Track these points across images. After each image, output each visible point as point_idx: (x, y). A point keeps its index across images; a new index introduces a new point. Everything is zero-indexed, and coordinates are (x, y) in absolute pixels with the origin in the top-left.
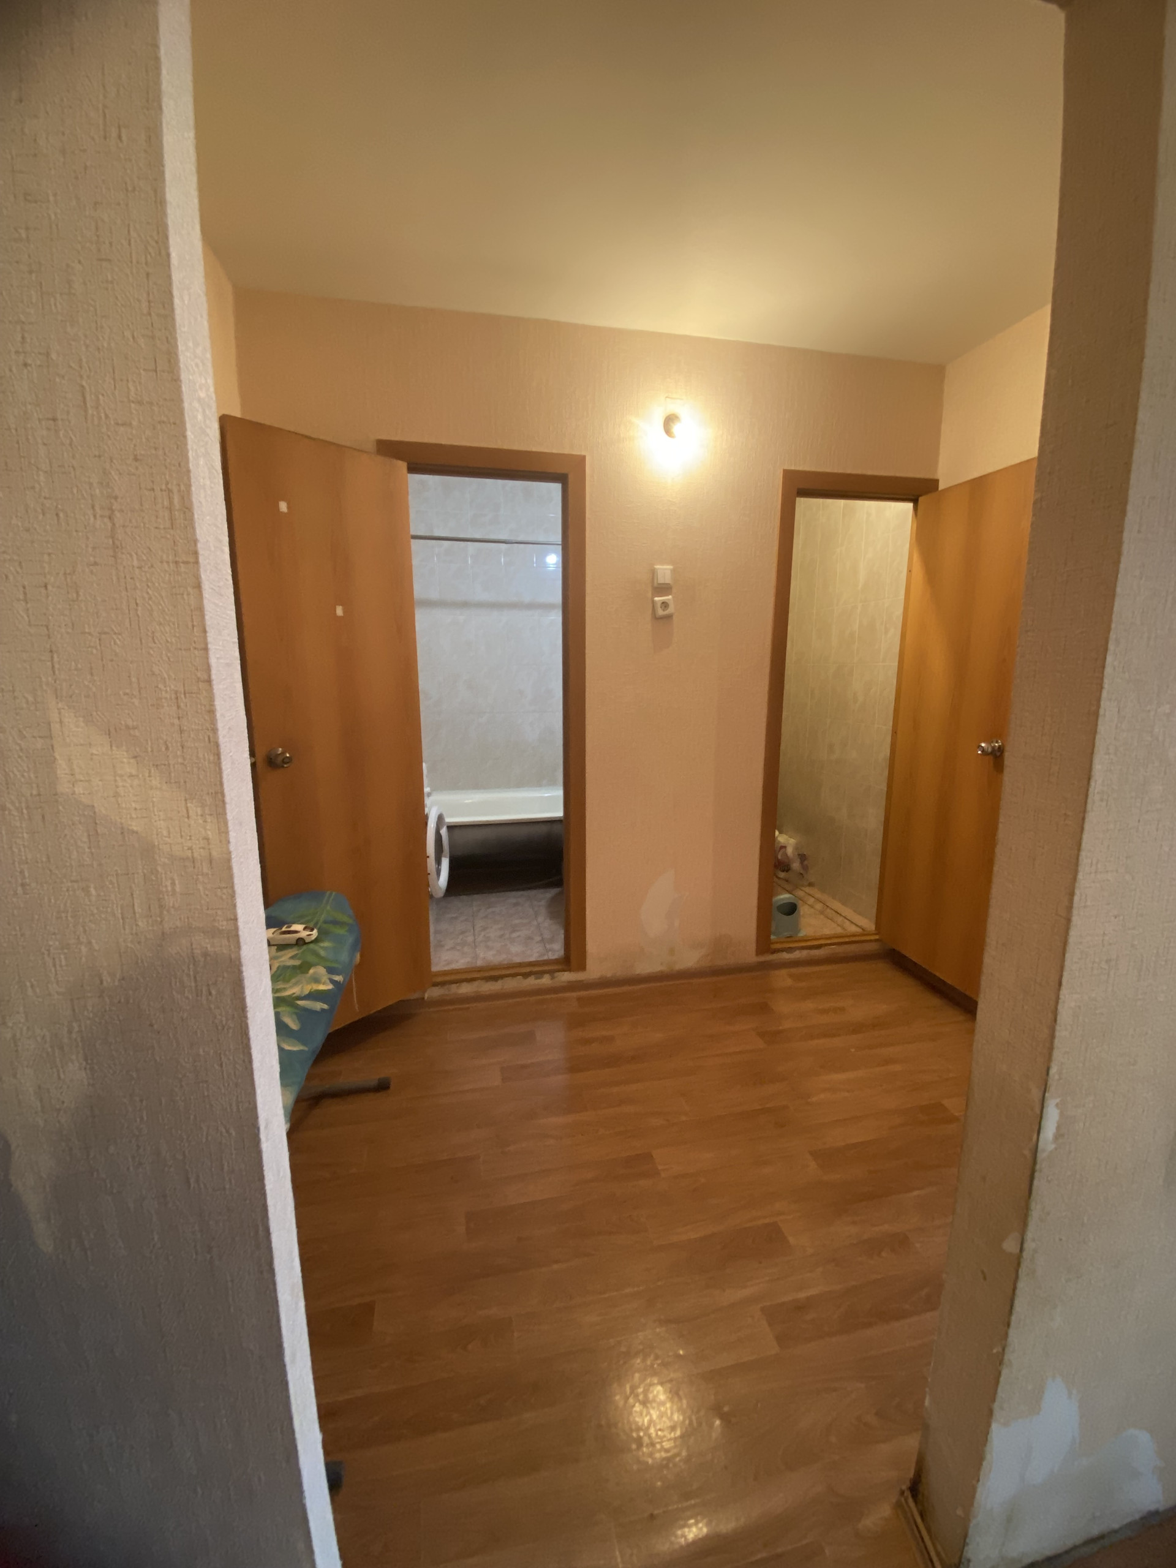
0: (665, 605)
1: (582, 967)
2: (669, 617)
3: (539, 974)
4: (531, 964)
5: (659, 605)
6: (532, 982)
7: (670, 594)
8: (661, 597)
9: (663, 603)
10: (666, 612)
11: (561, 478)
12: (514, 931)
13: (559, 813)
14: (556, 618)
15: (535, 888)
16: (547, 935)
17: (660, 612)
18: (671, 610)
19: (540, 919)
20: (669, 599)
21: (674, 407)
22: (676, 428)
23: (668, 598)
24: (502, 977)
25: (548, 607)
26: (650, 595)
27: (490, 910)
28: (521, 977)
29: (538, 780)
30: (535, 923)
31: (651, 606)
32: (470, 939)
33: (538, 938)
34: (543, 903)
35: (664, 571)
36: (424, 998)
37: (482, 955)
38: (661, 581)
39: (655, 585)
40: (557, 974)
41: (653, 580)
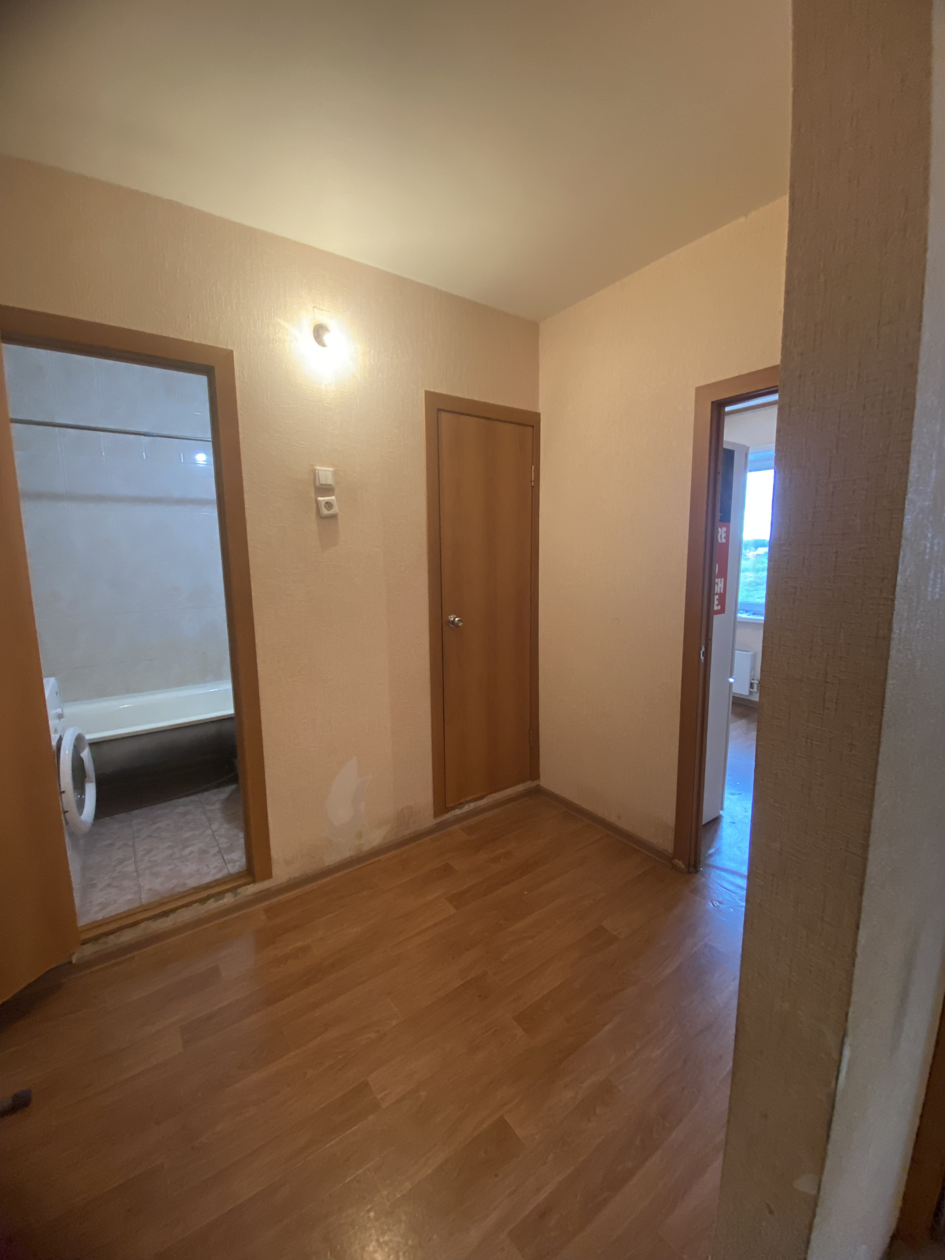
0: (329, 505)
1: (268, 875)
2: (334, 517)
3: (219, 895)
4: (208, 886)
5: (323, 504)
6: (210, 907)
7: (333, 494)
8: (324, 497)
9: (327, 503)
10: (331, 512)
11: (206, 370)
12: (185, 847)
13: (230, 711)
14: (212, 514)
15: (207, 790)
16: (224, 842)
17: (325, 512)
18: (335, 510)
19: (215, 826)
20: (333, 500)
21: (323, 318)
22: (326, 338)
23: (332, 498)
24: (174, 910)
25: (201, 502)
26: (313, 495)
27: (155, 827)
28: (197, 904)
29: (203, 676)
30: (209, 832)
31: (315, 505)
32: (131, 868)
33: (214, 850)
34: (218, 806)
35: (326, 474)
36: (71, 962)
37: (147, 887)
38: (323, 481)
39: (317, 484)
40: (239, 890)
41: (314, 481)
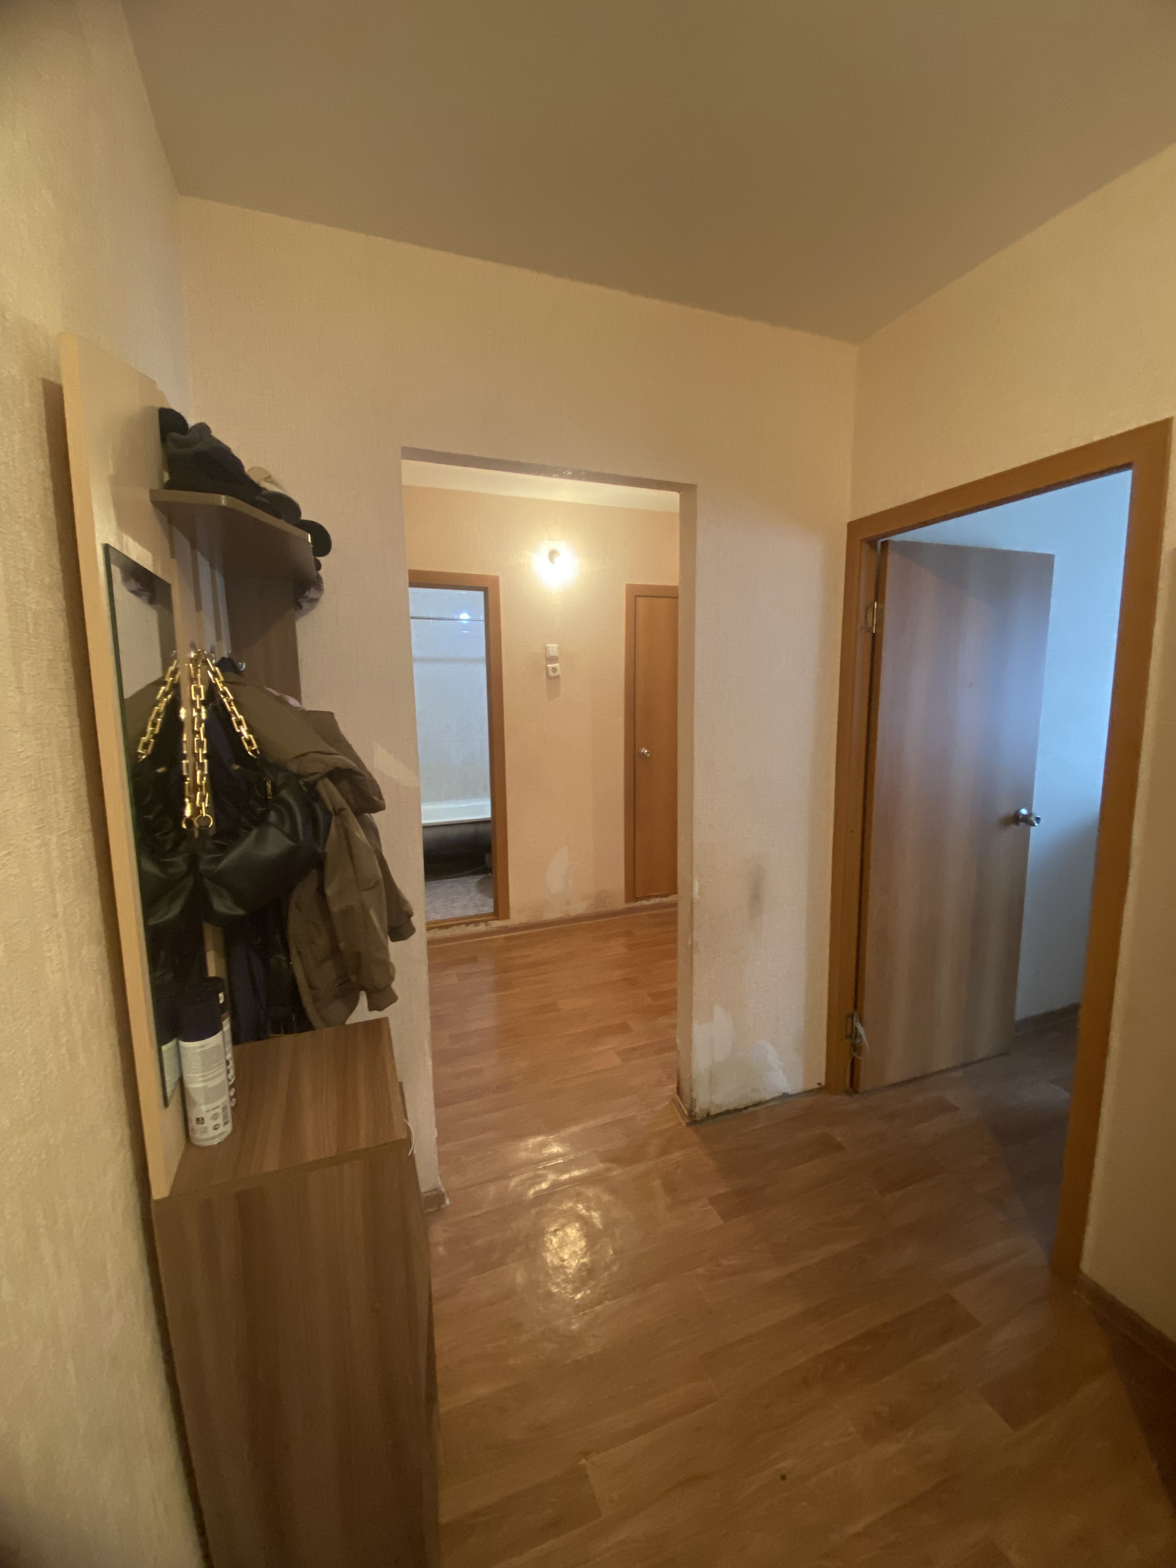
0: (554, 669)
1: (507, 916)
2: (558, 677)
3: (476, 923)
5: (551, 669)
6: (472, 929)
7: (558, 662)
8: (551, 664)
10: (555, 674)
11: (483, 589)
12: (453, 902)
13: (487, 815)
14: (483, 669)
15: (465, 875)
16: (480, 901)
17: (552, 674)
18: (559, 672)
19: (472, 894)
21: (555, 545)
22: (557, 559)
23: (557, 665)
24: (451, 926)
26: (544, 663)
28: (463, 925)
29: (467, 793)
31: (545, 670)
33: (473, 903)
35: (553, 648)
38: (551, 654)
39: (548, 656)
40: (489, 923)
41: (546, 654)
